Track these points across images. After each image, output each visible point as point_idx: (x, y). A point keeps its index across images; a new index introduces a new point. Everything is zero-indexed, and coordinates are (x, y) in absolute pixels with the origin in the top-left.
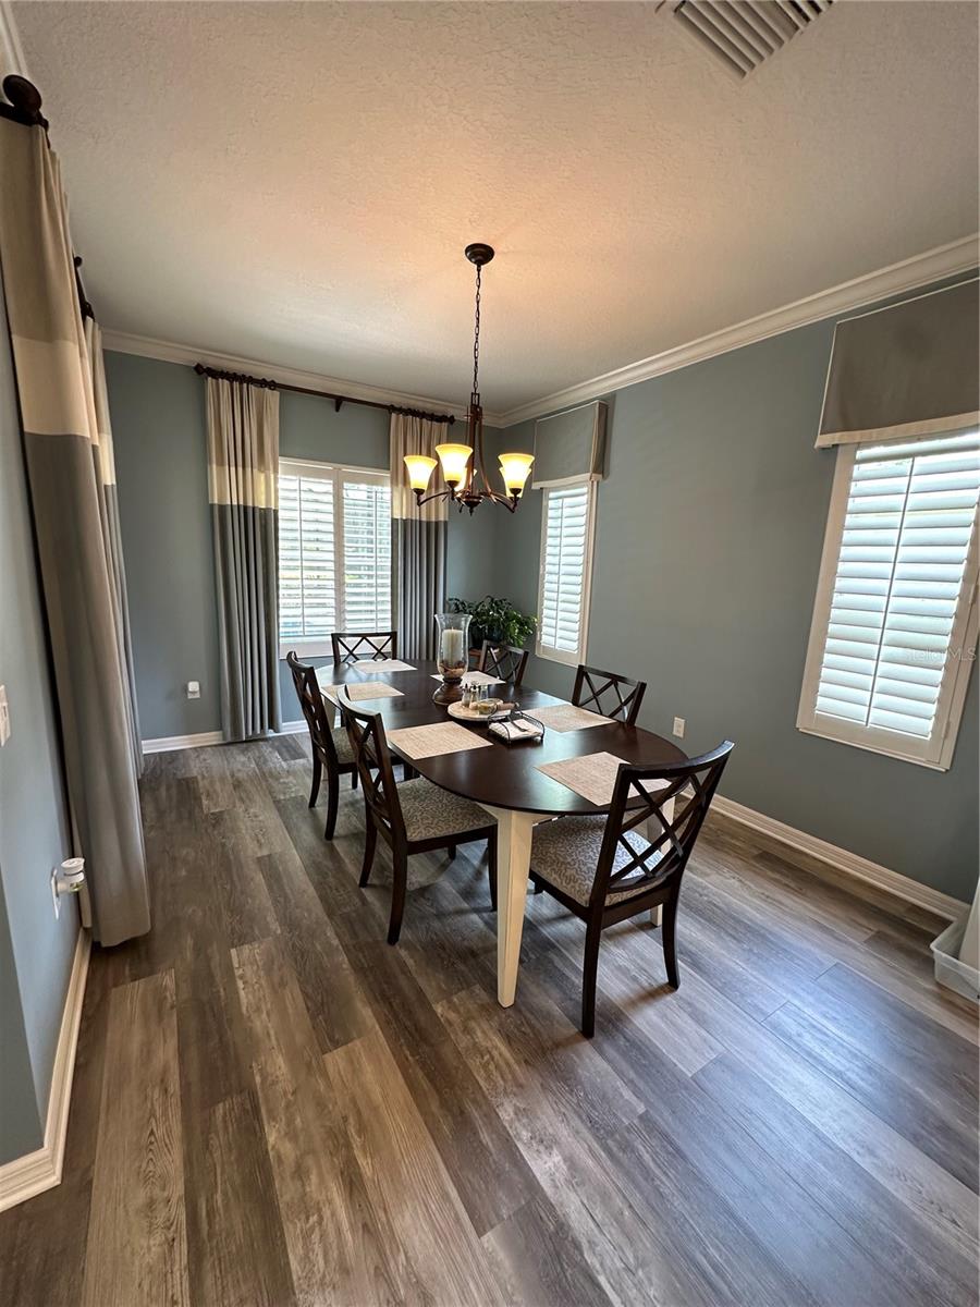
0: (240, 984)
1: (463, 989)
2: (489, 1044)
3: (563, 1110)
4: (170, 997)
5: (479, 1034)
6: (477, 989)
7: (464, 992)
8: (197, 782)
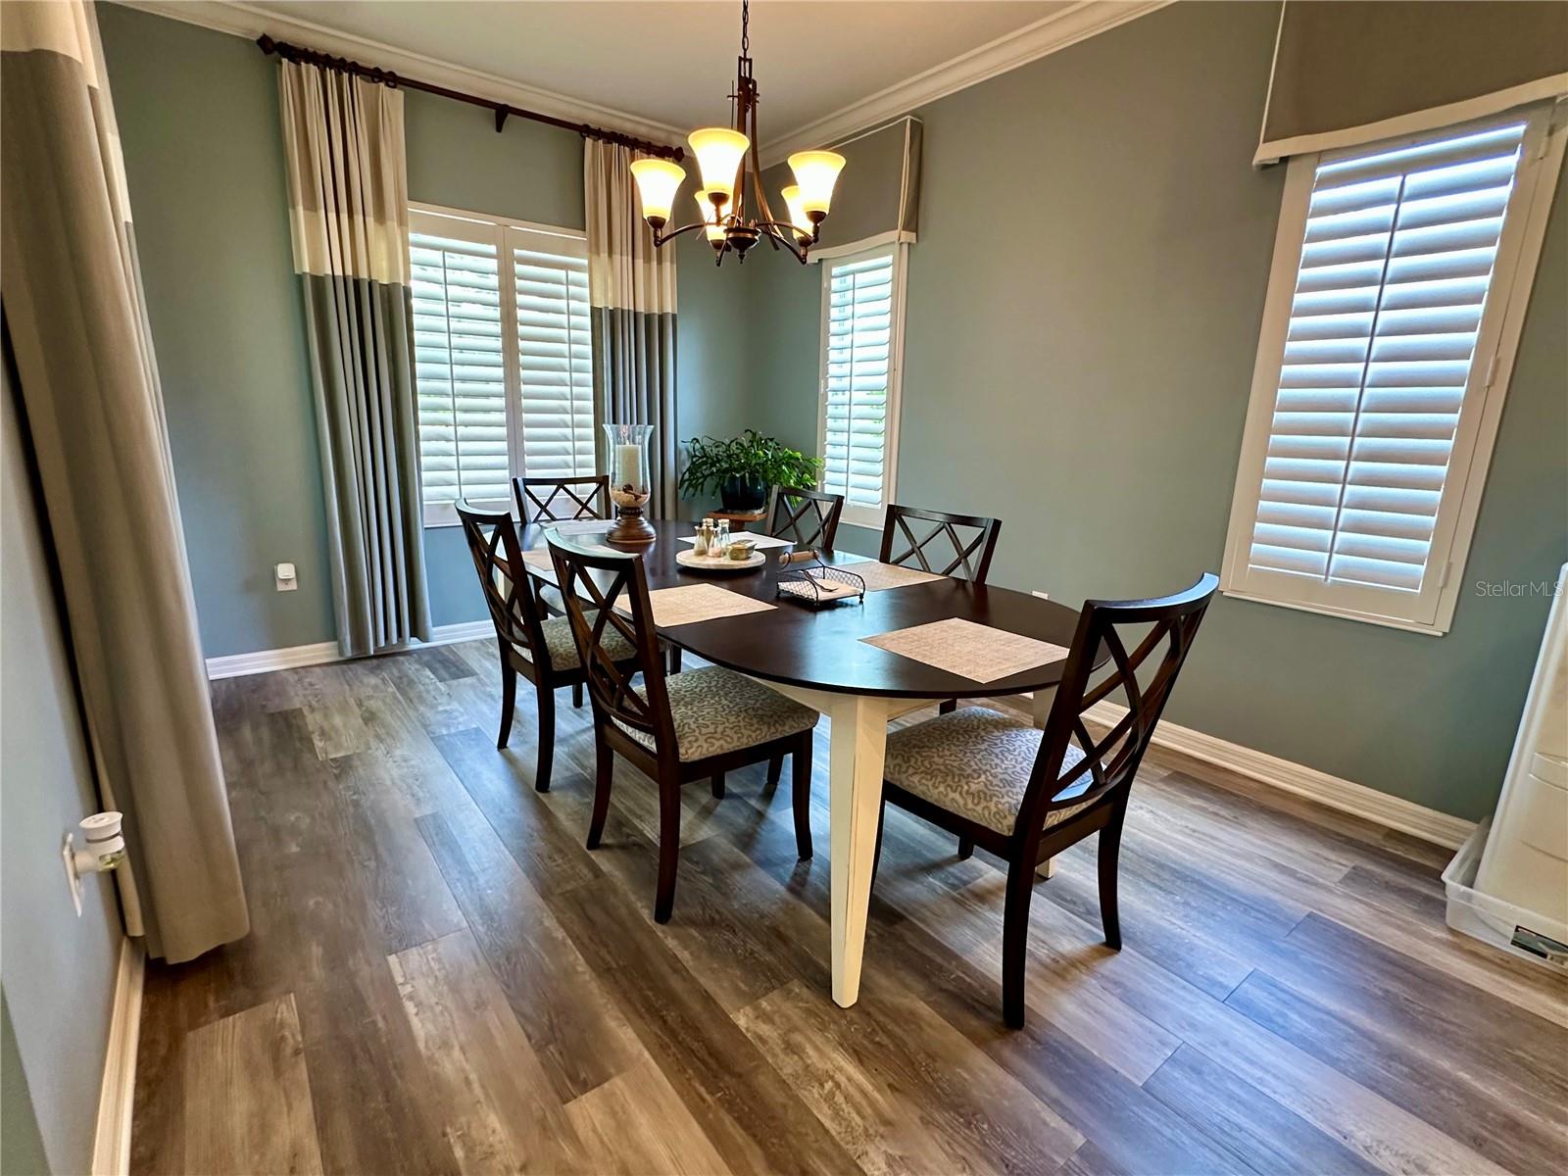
0: (410, 1008)
1: (774, 988)
2: (829, 1066)
3: (960, 1152)
4: (293, 1037)
5: (810, 1051)
6: (796, 987)
7: (776, 992)
8: (303, 717)
